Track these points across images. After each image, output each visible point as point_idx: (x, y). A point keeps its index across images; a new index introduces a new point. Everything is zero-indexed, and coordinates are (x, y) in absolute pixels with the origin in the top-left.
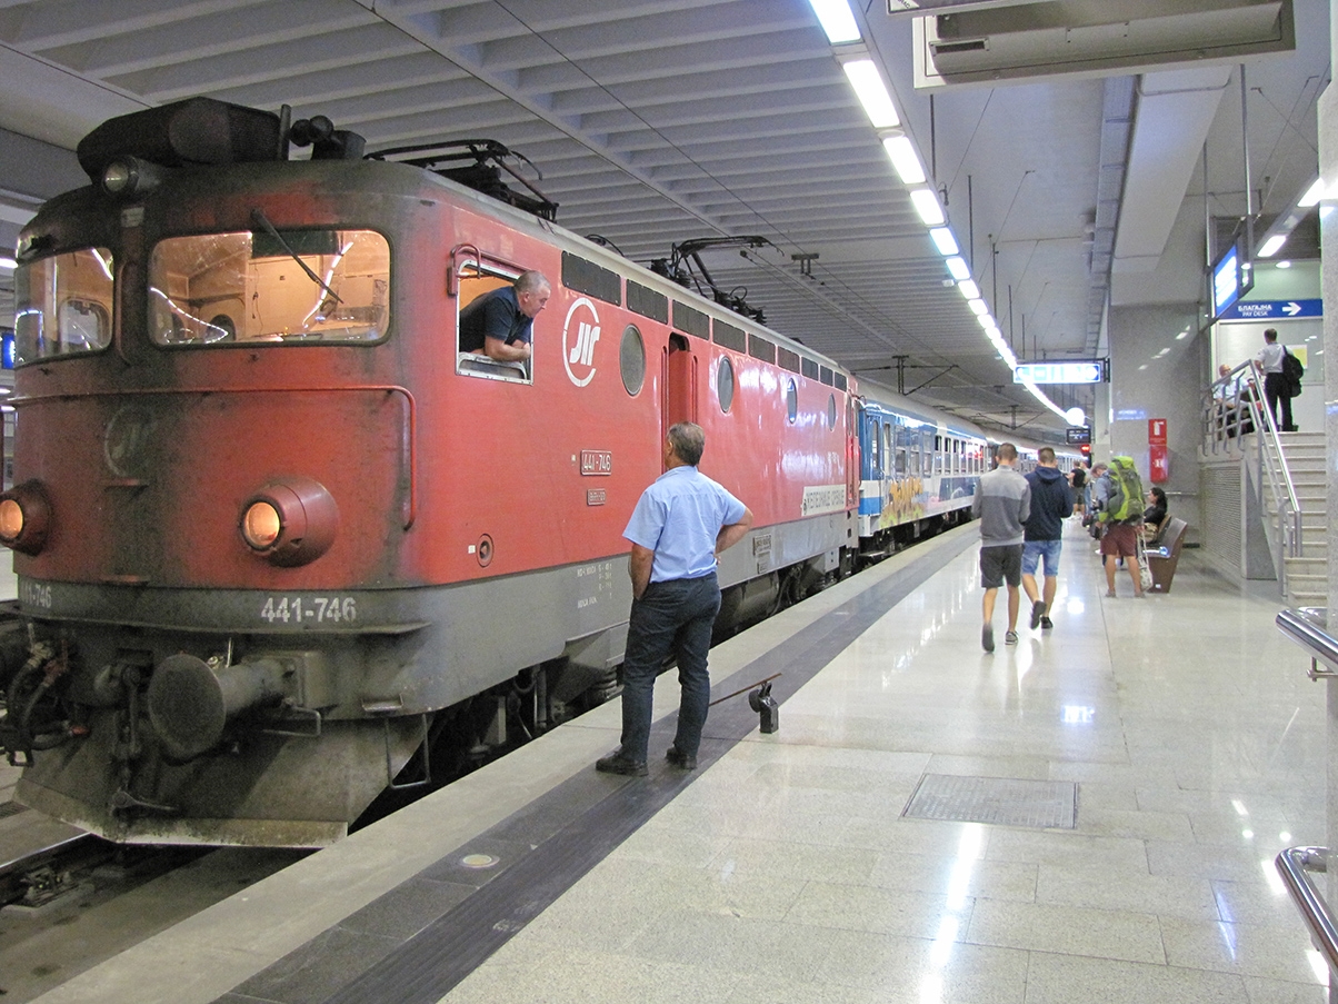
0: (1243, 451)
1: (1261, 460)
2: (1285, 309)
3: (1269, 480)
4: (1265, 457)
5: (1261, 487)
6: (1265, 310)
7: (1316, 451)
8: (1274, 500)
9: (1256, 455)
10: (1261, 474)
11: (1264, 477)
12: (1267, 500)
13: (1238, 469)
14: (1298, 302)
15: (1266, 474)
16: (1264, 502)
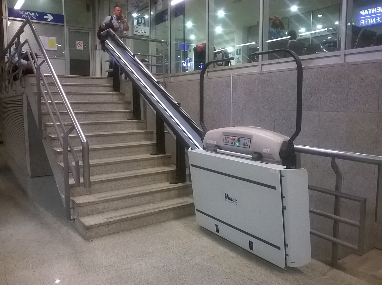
0: (24, 87)
1: (39, 94)
2: (45, 17)
3: (48, 110)
4: (44, 92)
5: (41, 115)
6: (34, 16)
7: (76, 88)
8: (53, 126)
9: (35, 89)
10: (40, 104)
11: (43, 107)
12: (46, 126)
13: (21, 101)
14: (52, 15)
15: (44, 104)
16: (43, 128)
